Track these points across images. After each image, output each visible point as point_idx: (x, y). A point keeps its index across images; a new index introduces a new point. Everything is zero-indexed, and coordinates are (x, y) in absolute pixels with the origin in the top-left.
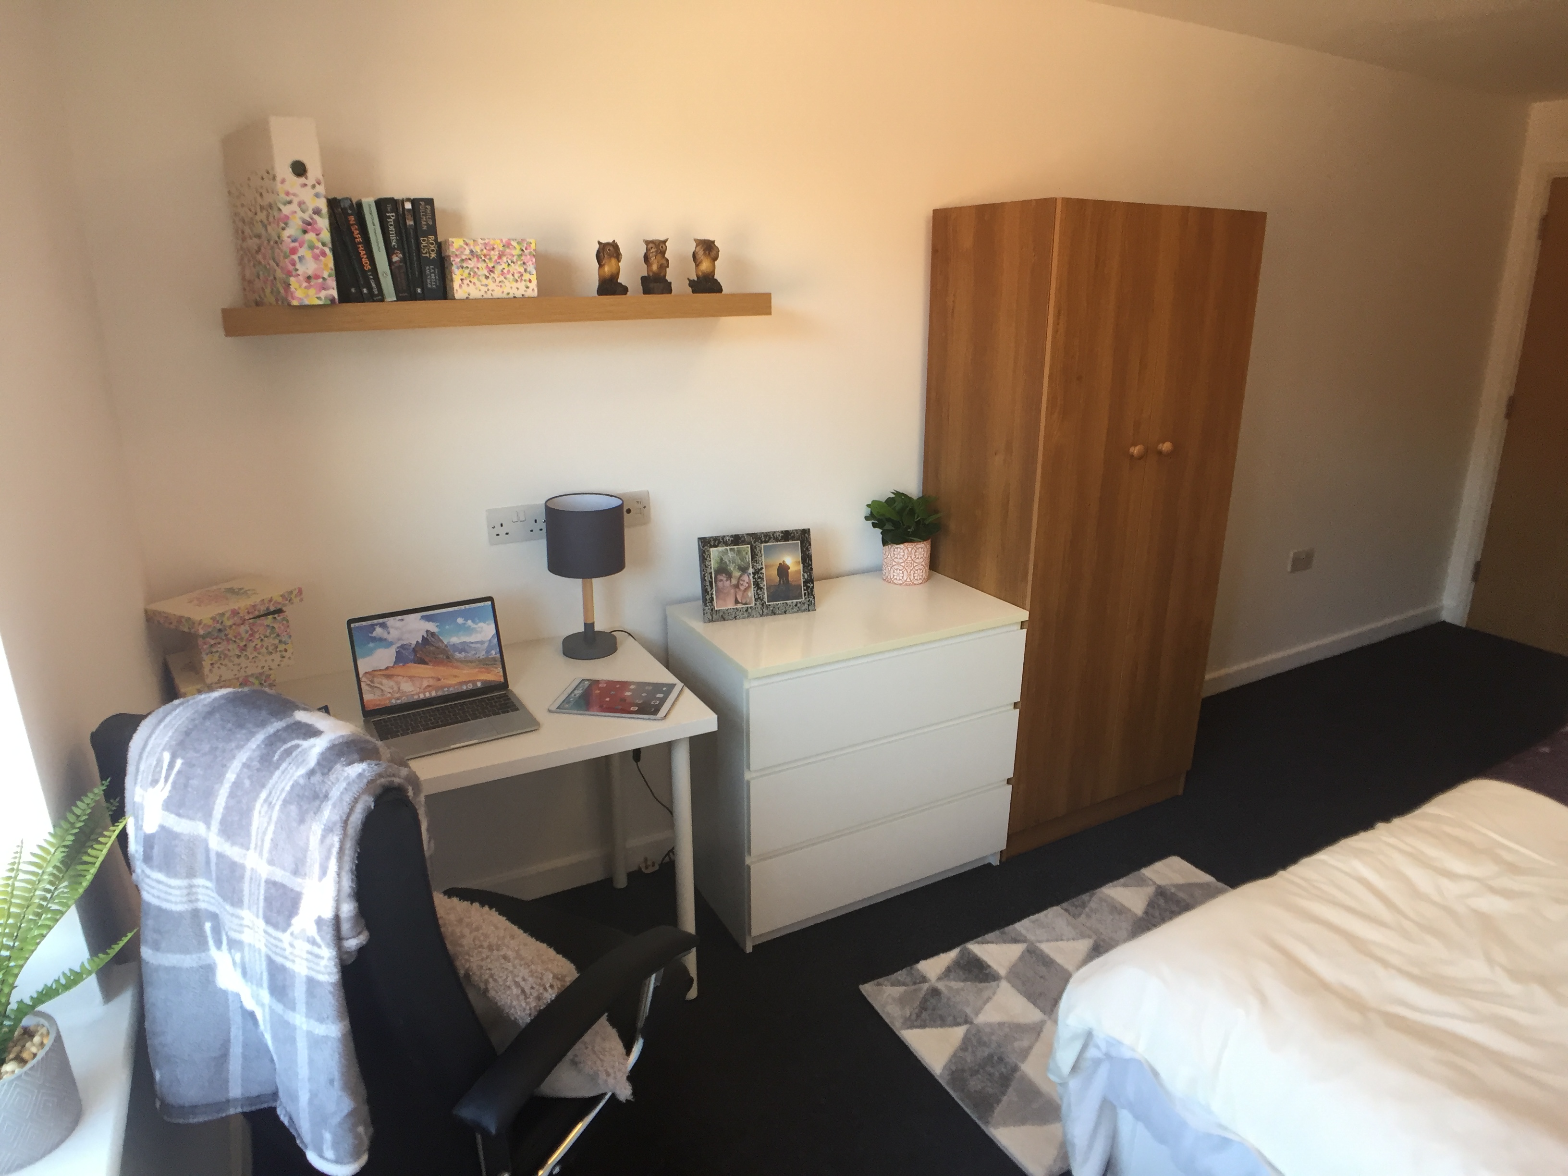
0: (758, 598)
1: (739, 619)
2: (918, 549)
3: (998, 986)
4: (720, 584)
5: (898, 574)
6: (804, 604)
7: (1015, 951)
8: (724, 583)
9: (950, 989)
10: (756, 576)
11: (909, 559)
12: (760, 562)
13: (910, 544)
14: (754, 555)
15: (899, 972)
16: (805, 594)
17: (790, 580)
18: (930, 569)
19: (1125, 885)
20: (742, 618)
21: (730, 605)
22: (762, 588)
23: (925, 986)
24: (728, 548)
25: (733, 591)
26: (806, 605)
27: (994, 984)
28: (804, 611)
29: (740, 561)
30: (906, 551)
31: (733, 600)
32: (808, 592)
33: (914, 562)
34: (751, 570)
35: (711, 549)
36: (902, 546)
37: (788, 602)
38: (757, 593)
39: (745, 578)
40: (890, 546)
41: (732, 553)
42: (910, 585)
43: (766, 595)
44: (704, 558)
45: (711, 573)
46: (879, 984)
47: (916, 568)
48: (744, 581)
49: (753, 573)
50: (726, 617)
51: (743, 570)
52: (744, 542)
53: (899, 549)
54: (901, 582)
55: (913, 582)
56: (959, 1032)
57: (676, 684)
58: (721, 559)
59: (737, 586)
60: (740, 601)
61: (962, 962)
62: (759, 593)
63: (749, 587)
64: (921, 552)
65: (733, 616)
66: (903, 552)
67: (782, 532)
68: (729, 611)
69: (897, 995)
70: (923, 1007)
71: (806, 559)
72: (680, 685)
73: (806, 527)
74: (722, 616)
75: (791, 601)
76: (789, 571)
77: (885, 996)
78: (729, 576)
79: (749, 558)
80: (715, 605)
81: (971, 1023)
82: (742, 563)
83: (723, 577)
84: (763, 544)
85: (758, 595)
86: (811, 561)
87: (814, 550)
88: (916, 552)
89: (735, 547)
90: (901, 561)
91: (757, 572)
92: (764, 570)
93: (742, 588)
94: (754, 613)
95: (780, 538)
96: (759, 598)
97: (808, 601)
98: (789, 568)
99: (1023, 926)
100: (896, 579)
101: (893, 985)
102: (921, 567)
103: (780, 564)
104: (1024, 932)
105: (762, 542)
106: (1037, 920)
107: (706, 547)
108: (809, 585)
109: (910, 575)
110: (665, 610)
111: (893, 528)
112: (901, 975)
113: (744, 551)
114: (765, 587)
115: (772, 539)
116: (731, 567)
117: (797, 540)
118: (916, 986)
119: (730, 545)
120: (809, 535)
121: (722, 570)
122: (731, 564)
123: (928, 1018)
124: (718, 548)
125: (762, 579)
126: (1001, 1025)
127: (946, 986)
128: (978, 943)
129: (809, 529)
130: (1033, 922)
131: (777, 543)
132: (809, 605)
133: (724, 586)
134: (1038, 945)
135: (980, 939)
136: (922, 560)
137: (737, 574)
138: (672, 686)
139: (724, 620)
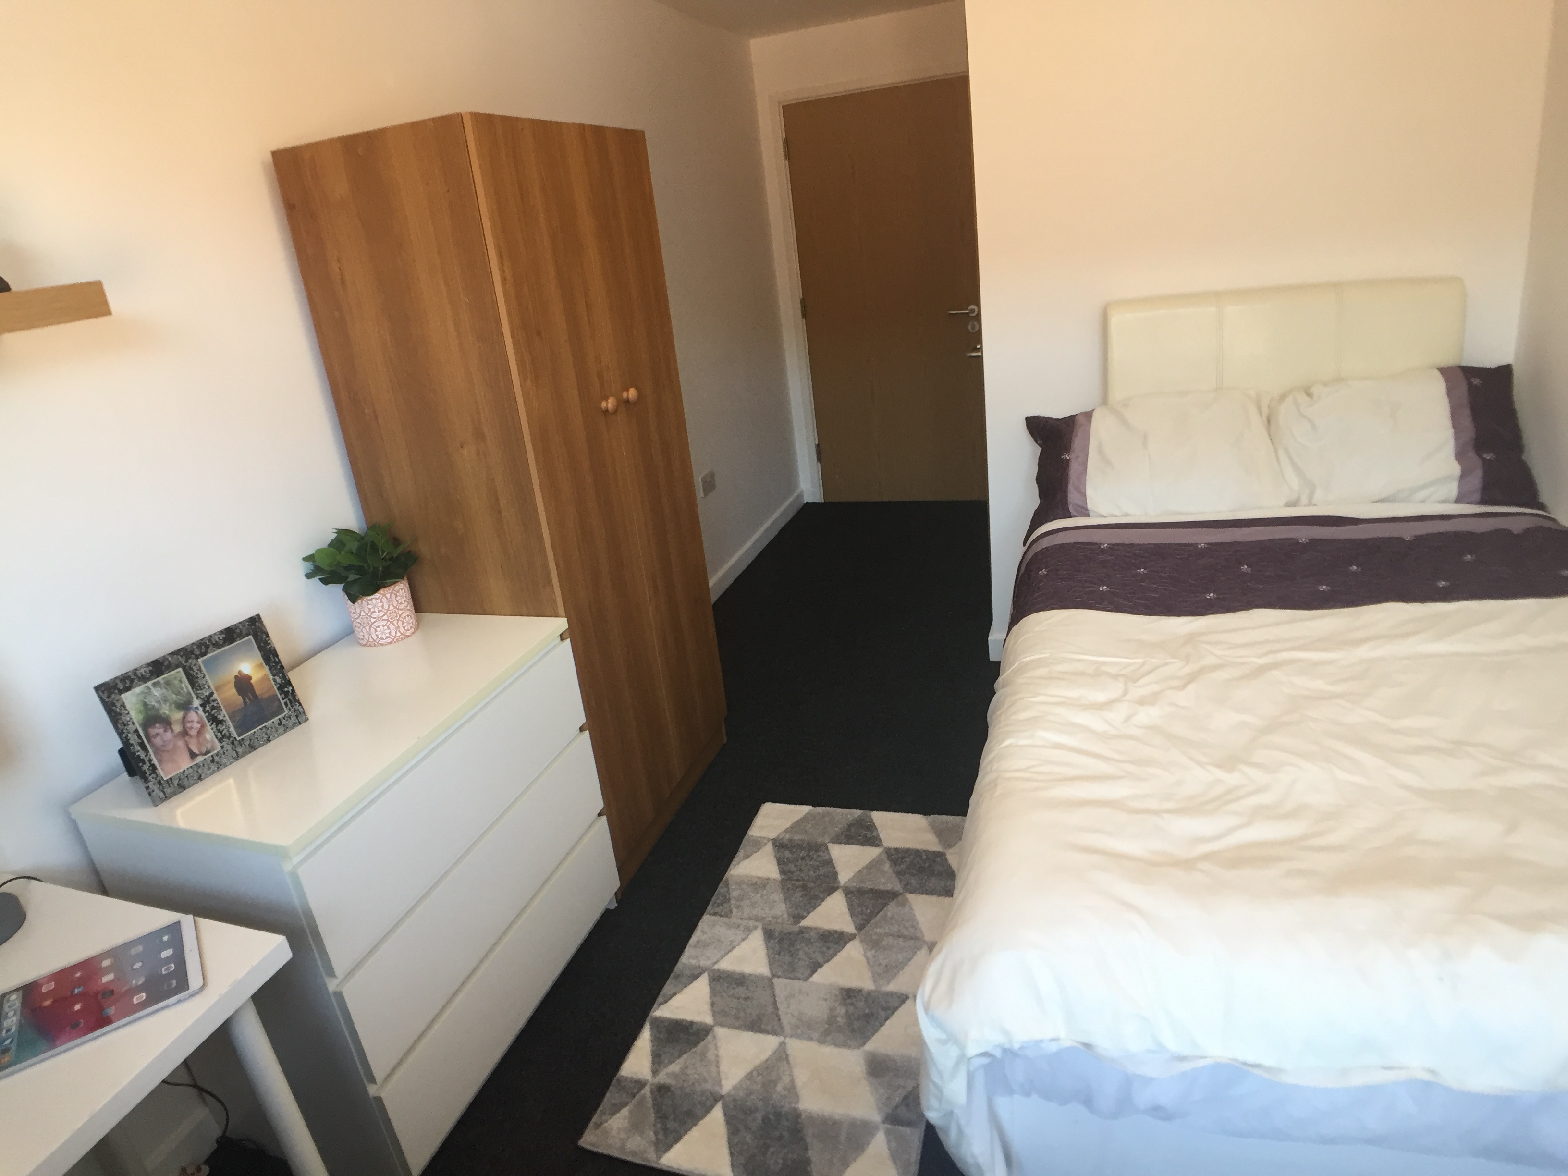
0: (222, 737)
1: (207, 776)
2: (398, 591)
3: (714, 1037)
4: (158, 741)
5: (383, 632)
6: (290, 717)
7: (700, 988)
8: (162, 736)
9: (675, 1075)
10: (208, 708)
11: (391, 608)
12: (206, 687)
13: (386, 589)
14: (192, 680)
15: (608, 1095)
16: (286, 704)
17: (257, 693)
18: (416, 612)
19: (747, 856)
20: (211, 774)
21: (185, 764)
22: (222, 720)
23: (647, 1091)
24: (149, 684)
25: (180, 743)
26: (293, 719)
27: (710, 1037)
28: (294, 725)
29: (174, 696)
30: (384, 600)
31: (186, 756)
32: (289, 700)
33: (398, 609)
34: (196, 703)
35: (123, 696)
36: (376, 595)
37: (266, 724)
38: (219, 731)
39: (192, 716)
40: (360, 601)
41: (159, 689)
42: (402, 639)
43: (232, 729)
44: (114, 713)
45: (136, 731)
46: (598, 1126)
47: (403, 616)
48: (192, 721)
49: (201, 705)
50: (185, 782)
51: (185, 706)
52: (170, 667)
53: (374, 600)
54: (389, 640)
55: (405, 635)
56: (717, 1114)
57: (179, 922)
58: (145, 705)
59: (185, 733)
60: (197, 752)
61: (661, 1036)
62: (221, 729)
63: (203, 726)
64: (403, 594)
65: (196, 777)
66: (381, 601)
67: (221, 632)
68: (186, 774)
69: (626, 1124)
70: (662, 1117)
71: (270, 656)
72: (187, 920)
73: (252, 614)
74: (178, 785)
75: (270, 722)
76: (253, 681)
77: (614, 1133)
78: (166, 723)
79: (186, 687)
80: (162, 775)
81: (722, 1097)
82: (180, 698)
83: (158, 729)
84: (200, 660)
85: (221, 732)
86: (277, 656)
87: (277, 641)
88: (396, 596)
89: (160, 679)
90: (381, 614)
91: (206, 702)
92: (215, 696)
93: (193, 732)
94: (224, 760)
95: (221, 642)
96: (224, 736)
97: (294, 711)
98: (250, 678)
99: (689, 958)
100: (382, 639)
101: (613, 1114)
102: (408, 613)
103: (236, 677)
104: (693, 962)
105: (197, 657)
106: (698, 942)
107: (113, 696)
108: (286, 689)
109: (399, 627)
110: (68, 815)
111: (359, 576)
112: (611, 1096)
113: (175, 678)
114: (227, 718)
115: (211, 648)
116: (165, 710)
117: (247, 635)
118: (637, 1097)
119: (149, 679)
120: (261, 622)
121: (153, 719)
122: (163, 706)
123: (676, 1125)
124: (133, 690)
125: (218, 708)
126: (749, 1076)
127: (667, 1074)
128: (662, 1004)
129: (258, 615)
130: (695, 947)
131: (219, 650)
132: (297, 716)
133: (164, 742)
134: (716, 967)
135: (660, 999)
136: (407, 603)
137: (177, 715)
138: (175, 929)
139: (184, 788)
